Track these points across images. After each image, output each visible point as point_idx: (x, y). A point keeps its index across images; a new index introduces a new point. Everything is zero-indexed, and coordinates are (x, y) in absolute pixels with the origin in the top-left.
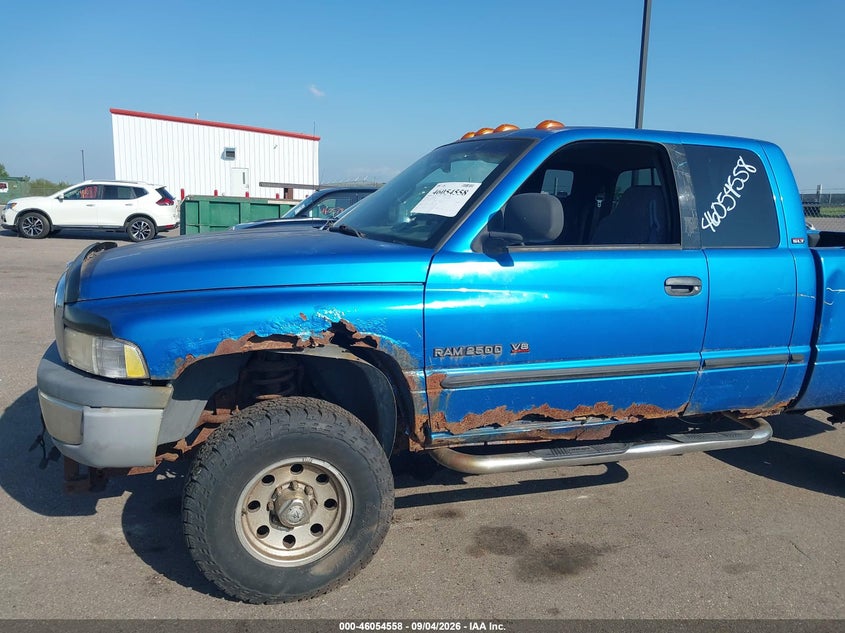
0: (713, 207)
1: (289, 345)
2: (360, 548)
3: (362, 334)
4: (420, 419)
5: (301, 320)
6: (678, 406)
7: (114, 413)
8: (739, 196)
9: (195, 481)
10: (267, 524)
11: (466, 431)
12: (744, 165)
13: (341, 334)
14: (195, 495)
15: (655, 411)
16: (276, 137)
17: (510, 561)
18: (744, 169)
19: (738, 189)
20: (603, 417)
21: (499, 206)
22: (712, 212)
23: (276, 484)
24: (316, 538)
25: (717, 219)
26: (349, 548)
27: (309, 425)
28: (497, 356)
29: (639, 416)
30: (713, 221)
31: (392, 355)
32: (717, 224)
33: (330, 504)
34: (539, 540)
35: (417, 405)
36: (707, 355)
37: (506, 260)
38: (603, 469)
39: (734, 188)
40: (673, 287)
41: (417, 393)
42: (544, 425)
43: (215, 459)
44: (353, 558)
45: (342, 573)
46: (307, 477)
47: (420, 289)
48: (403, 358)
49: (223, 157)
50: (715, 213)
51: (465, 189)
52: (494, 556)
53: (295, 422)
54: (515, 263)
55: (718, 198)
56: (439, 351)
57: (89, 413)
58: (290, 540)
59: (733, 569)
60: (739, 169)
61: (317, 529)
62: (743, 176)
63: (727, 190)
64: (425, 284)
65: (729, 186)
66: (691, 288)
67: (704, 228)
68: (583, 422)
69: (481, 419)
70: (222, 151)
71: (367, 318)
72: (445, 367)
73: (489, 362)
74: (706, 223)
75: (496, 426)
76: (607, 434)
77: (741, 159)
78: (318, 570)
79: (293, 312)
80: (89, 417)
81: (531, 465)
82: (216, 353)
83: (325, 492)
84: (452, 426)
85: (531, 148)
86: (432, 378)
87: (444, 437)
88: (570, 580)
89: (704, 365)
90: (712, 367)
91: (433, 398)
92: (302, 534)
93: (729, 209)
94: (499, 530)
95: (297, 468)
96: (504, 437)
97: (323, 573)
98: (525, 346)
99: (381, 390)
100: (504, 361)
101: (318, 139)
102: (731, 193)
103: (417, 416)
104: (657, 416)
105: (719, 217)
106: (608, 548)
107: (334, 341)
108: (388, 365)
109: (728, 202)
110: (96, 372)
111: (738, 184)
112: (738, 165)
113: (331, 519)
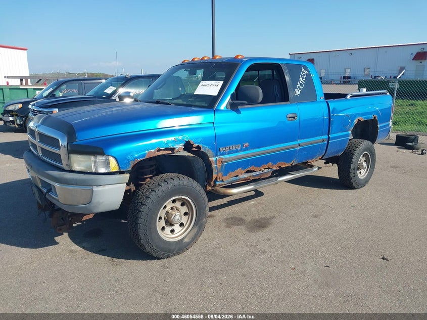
0: (297, 87)
1: (170, 152)
2: (200, 228)
3: (195, 145)
4: (215, 176)
5: (175, 141)
6: (291, 162)
7: (107, 187)
8: (304, 83)
9: (141, 211)
10: (164, 225)
11: (228, 179)
12: (304, 71)
13: (188, 146)
14: (142, 217)
15: (284, 164)
17: (243, 227)
19: (304, 80)
20: (269, 168)
21: (233, 90)
23: (167, 209)
24: (182, 228)
26: (195, 230)
27: (181, 182)
28: (239, 149)
29: (279, 167)
30: (298, 92)
31: (206, 152)
33: (186, 214)
34: (248, 219)
35: (214, 171)
36: (299, 141)
37: (238, 112)
38: (253, 193)
40: (289, 118)
41: (214, 166)
42: (251, 174)
43: (149, 201)
44: (198, 232)
45: (194, 240)
46: (178, 204)
47: (212, 125)
48: (209, 153)
50: (298, 89)
51: (217, 84)
52: (235, 227)
53: (176, 182)
54: (242, 112)
55: (298, 83)
56: (221, 149)
57: (95, 189)
58: (172, 231)
59: (315, 216)
61: (182, 225)
62: (304, 75)
64: (213, 123)
65: (301, 79)
66: (294, 118)
67: (295, 95)
68: (263, 171)
69: (234, 174)
71: (197, 138)
72: (223, 155)
73: (236, 151)
74: (296, 93)
75: (237, 176)
76: (270, 175)
77: (303, 68)
78: (186, 240)
79: (171, 138)
80: (95, 191)
81: (240, 191)
82: (146, 158)
83: (184, 209)
84: (224, 178)
85: (238, 67)
86: (219, 160)
87: (221, 183)
88: (267, 230)
89: (299, 145)
90: (302, 146)
91: (219, 168)
92: (177, 228)
93: (302, 87)
94: (232, 218)
95: (174, 201)
96: (239, 180)
97: (188, 241)
98: (247, 144)
99: (199, 167)
100: (241, 150)
102: (302, 82)
103: (214, 175)
104: (285, 166)
106: (273, 217)
107: (184, 149)
108: (204, 156)
109: (301, 85)
110: (94, 171)
111: (303, 78)
112: (302, 71)
113: (187, 220)
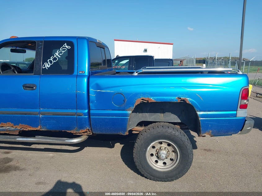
0: (48, 61)
6: (37, 127)
8: (60, 57)
15: (30, 127)
16: (160, 44)
18: (66, 47)
19: (60, 54)
22: (47, 62)
25: (49, 65)
29: (26, 128)
30: (47, 66)
32: (49, 66)
39: (59, 54)
40: (26, 87)
49: (144, 52)
50: (49, 63)
55: (51, 58)
60: (64, 47)
62: (64, 50)
63: (56, 55)
66: (32, 88)
67: (43, 68)
70: (144, 50)
74: (44, 66)
77: (66, 44)
90: (44, 115)
93: (54, 61)
101: (172, 44)
102: (57, 56)
104: (32, 129)
105: (50, 64)
109: (55, 59)
112: (64, 46)
